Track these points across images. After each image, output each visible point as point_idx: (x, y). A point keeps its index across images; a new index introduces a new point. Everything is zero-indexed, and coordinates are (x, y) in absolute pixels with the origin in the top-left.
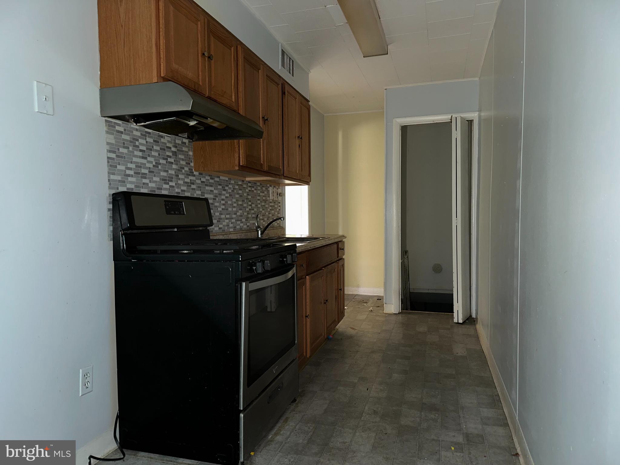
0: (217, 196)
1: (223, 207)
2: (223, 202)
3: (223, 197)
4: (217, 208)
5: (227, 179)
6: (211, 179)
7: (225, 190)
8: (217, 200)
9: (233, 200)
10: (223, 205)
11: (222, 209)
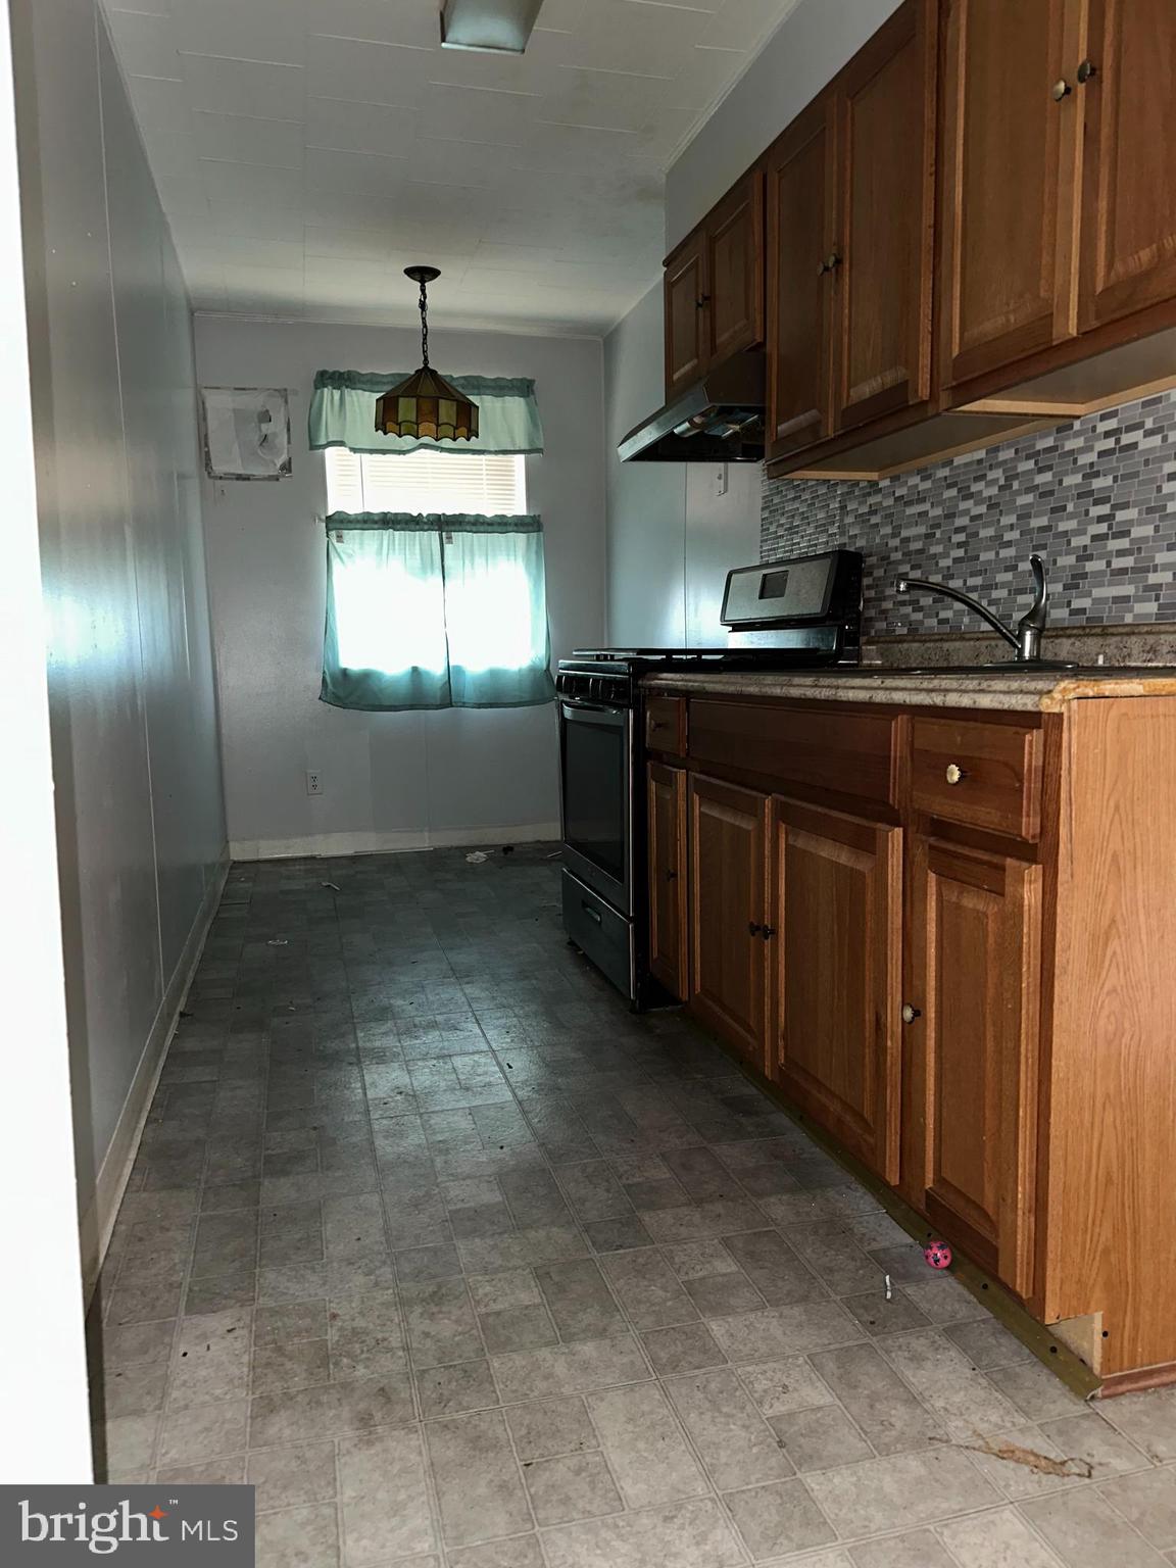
0: (938, 526)
1: (960, 553)
2: (961, 537)
3: (961, 522)
4: (937, 562)
5: (981, 454)
6: (923, 479)
7: (970, 496)
8: (938, 535)
9: (1002, 519)
10: (959, 545)
11: (956, 560)
